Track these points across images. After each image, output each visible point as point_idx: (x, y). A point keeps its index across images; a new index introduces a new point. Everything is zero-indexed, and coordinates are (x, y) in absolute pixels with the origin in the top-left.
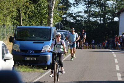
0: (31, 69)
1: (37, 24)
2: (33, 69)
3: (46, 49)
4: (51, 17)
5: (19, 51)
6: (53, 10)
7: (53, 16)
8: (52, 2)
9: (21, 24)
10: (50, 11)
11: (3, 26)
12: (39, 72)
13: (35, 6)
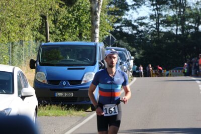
0: (66, 112)
1: (74, 39)
2: (68, 112)
3: (88, 78)
4: (96, 27)
5: (46, 82)
6: (99, 15)
7: (99, 25)
8: (97, 3)
9: (49, 40)
10: (95, 17)
11: (19, 44)
12: (78, 115)
13: (71, 10)
